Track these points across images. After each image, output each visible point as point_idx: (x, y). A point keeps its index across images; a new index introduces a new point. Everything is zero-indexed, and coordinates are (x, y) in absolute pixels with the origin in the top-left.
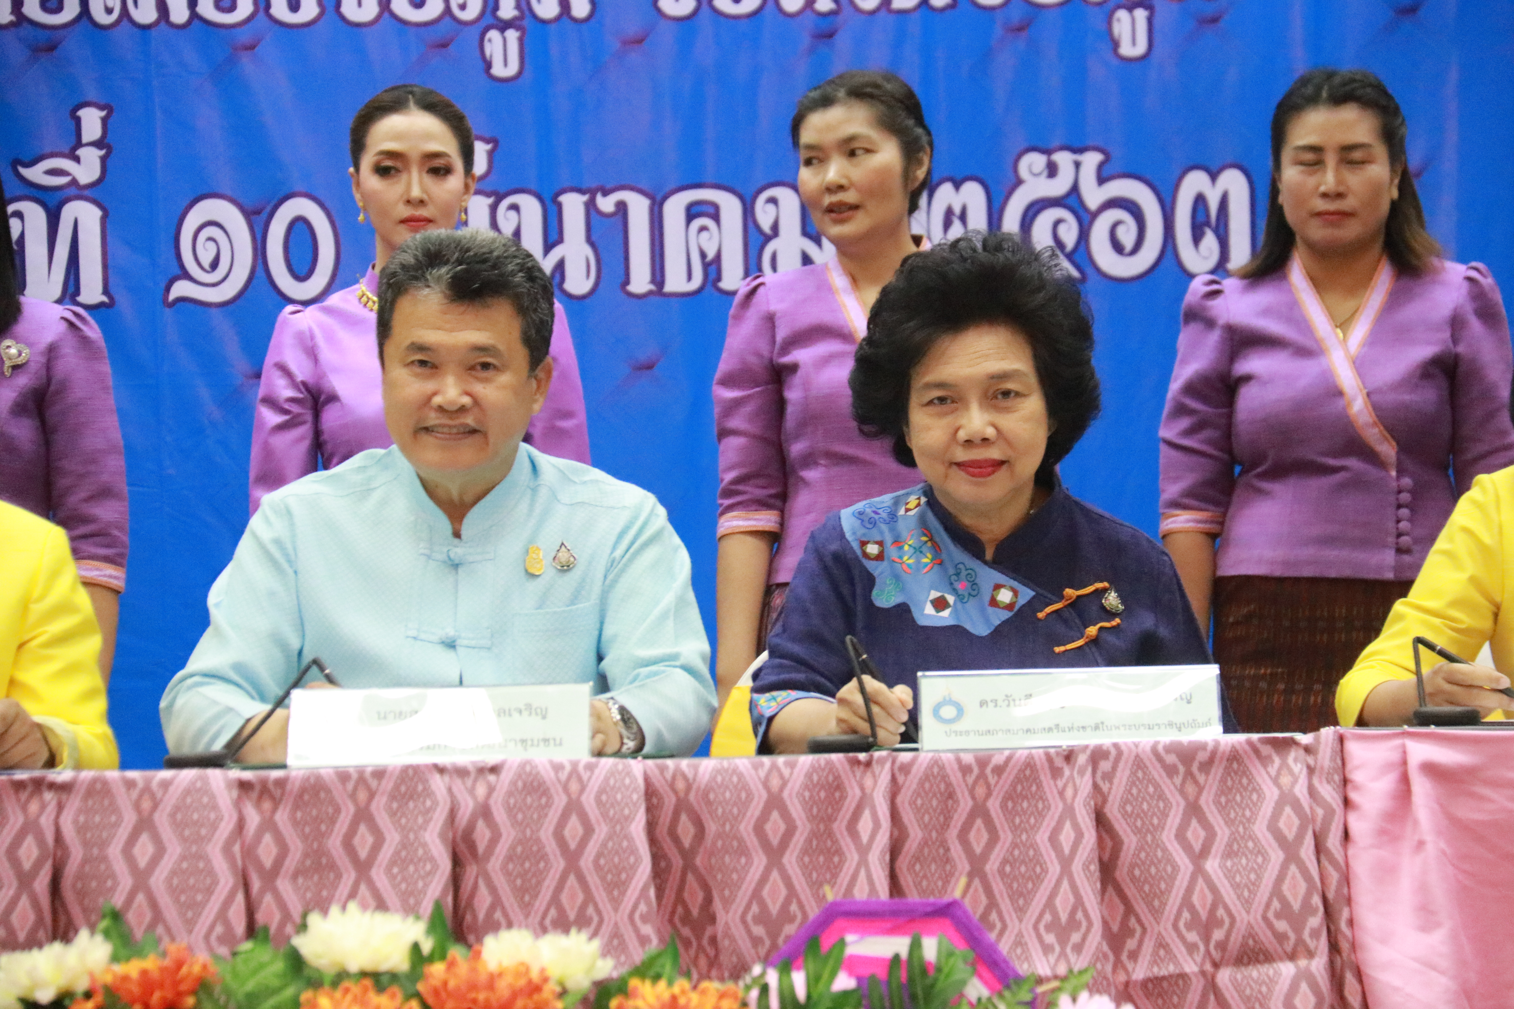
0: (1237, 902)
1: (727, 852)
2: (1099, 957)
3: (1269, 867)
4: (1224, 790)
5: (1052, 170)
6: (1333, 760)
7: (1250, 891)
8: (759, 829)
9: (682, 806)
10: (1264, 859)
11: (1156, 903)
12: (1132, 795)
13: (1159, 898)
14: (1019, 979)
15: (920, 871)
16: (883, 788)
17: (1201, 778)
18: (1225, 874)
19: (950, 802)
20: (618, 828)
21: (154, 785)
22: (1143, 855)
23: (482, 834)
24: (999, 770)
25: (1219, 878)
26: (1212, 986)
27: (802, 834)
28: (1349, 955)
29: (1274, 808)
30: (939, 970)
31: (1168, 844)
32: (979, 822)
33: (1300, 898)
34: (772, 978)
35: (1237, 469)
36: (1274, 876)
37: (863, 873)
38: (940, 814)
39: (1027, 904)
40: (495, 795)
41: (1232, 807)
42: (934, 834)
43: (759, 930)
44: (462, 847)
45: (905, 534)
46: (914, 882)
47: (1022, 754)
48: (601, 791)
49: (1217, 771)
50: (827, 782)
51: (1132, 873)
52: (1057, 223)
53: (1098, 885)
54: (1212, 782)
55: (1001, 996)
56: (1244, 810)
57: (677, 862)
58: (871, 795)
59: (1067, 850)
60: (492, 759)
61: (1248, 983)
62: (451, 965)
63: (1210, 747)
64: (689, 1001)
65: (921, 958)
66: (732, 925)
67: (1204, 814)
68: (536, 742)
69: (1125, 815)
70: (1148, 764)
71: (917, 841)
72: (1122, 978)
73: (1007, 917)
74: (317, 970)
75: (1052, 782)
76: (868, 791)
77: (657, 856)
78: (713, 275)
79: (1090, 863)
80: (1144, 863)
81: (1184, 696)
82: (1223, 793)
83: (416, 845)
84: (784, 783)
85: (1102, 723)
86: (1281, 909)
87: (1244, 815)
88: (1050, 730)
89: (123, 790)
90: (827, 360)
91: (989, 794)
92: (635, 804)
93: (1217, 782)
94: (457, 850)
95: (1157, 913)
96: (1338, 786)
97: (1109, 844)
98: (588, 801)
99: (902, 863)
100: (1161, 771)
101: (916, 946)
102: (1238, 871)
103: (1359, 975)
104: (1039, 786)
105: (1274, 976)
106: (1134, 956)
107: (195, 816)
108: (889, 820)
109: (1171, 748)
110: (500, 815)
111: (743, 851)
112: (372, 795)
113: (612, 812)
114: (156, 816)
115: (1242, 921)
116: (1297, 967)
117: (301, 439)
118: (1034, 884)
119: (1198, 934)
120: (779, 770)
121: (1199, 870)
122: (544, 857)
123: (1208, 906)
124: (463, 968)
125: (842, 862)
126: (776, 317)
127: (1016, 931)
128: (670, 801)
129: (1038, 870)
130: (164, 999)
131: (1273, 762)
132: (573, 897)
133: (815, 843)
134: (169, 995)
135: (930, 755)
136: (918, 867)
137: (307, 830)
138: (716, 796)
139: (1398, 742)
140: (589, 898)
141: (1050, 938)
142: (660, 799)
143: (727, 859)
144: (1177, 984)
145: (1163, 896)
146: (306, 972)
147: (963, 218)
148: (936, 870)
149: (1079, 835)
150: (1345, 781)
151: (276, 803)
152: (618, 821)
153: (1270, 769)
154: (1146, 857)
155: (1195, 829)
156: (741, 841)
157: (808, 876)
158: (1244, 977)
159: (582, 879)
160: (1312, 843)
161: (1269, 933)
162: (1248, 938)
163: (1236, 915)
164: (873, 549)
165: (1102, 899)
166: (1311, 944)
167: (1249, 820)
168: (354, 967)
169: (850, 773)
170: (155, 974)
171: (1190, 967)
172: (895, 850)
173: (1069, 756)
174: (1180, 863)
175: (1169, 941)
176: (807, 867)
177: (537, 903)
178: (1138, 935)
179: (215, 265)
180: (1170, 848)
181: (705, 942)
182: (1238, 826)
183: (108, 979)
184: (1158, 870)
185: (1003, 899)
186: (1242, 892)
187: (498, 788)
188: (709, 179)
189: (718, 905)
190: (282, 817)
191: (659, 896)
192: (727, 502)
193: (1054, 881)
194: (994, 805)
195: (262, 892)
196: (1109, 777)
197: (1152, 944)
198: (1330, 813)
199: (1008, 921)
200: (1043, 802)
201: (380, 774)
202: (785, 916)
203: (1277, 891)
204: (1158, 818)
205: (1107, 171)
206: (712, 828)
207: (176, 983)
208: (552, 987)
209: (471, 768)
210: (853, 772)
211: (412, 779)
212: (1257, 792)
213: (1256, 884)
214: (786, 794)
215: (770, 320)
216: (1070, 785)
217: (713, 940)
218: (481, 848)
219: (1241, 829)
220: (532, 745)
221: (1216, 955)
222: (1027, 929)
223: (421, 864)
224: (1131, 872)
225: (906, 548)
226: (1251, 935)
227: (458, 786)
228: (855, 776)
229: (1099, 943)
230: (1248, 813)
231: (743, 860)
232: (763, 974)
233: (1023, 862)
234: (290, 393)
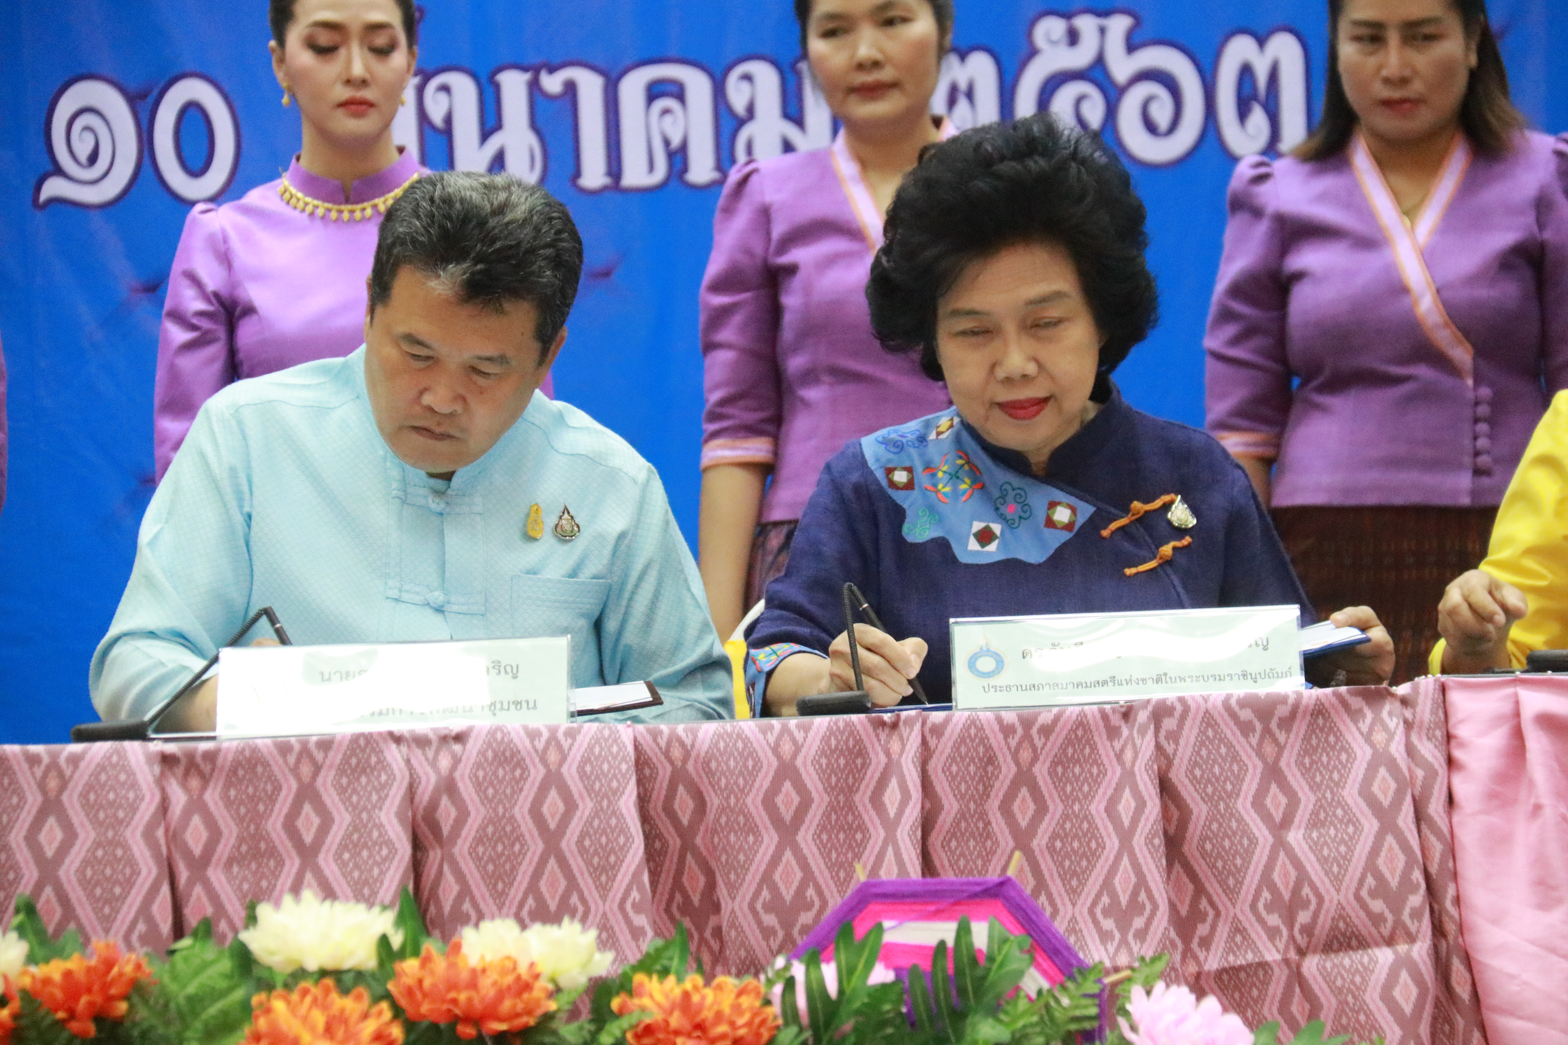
0: (1326, 880)
1: (732, 829)
2: (1165, 945)
3: (1362, 838)
4: (1308, 750)
5: (1073, 37)
6: (1433, 712)
7: (1339, 866)
8: (769, 802)
9: (679, 776)
10: (1356, 828)
11: (1231, 882)
12: (1201, 757)
13: (1234, 876)
14: (1084, 969)
15: (956, 848)
16: (912, 754)
17: (1281, 737)
18: (1310, 847)
19: (990, 768)
20: (605, 803)
21: (62, 761)
22: (1215, 826)
23: (447, 813)
24: (1047, 731)
25: (1303, 852)
26: (1297, 977)
27: (819, 806)
28: (1456, 938)
29: (1366, 770)
30: (991, 959)
31: (1243, 812)
32: (1024, 792)
33: (1398, 872)
34: (798, 970)
35: (1296, 382)
36: (1368, 848)
37: (890, 851)
38: (978, 783)
39: (1082, 884)
40: (461, 767)
41: (1318, 769)
42: (972, 806)
43: (770, 920)
44: (424, 829)
45: (937, 460)
46: (949, 861)
47: (1072, 712)
48: (585, 761)
49: (1300, 727)
50: (848, 748)
51: (1203, 848)
52: (1079, 100)
53: (1164, 862)
54: (1293, 741)
55: (1064, 988)
56: (1332, 772)
57: (674, 842)
58: (899, 762)
59: (1126, 822)
60: (456, 725)
61: (1339, 973)
62: (426, 961)
63: (1291, 700)
64: (703, 998)
65: (970, 945)
66: (739, 913)
67: (1285, 778)
68: (505, 706)
69: (1193, 780)
70: (1219, 721)
71: (953, 814)
72: (1192, 968)
73: (1058, 901)
74: (269, 969)
75: (1108, 744)
76: (895, 757)
77: (651, 835)
78: (678, 166)
79: (1154, 837)
80: (1216, 836)
81: (1259, 642)
82: (1306, 752)
83: (370, 825)
84: (798, 749)
85: (1165, 674)
86: (1376, 887)
87: (1331, 778)
88: (1105, 683)
89: (25, 766)
90: (832, 260)
91: (1035, 759)
92: (624, 776)
93: (1299, 741)
94: (419, 832)
95: (1232, 893)
96: (1441, 744)
97: (1175, 814)
98: (570, 772)
99: (936, 839)
100: (1235, 728)
101: (963, 932)
102: (1326, 843)
103: (1468, 962)
104: (1094, 748)
105: (1369, 963)
106: (1206, 943)
107: (111, 796)
108: (920, 789)
109: (1246, 702)
110: (466, 789)
111: (752, 828)
112: (317, 769)
113: (597, 786)
114: (65, 797)
115: (1331, 901)
116: (1396, 953)
117: (212, 360)
118: (1089, 861)
119: (1280, 916)
120: (791, 734)
121: (1280, 844)
122: (520, 838)
123: (1292, 884)
124: (440, 964)
125: (866, 838)
126: (772, 211)
127: (1068, 917)
128: (665, 772)
129: (1093, 845)
130: (91, 1004)
131: (1364, 716)
132: (553, 884)
133: (834, 817)
134: (99, 999)
135: (967, 714)
136: (954, 844)
137: (243, 810)
138: (719, 764)
139: (1510, 690)
140: (572, 884)
141: (1108, 924)
142: (654, 768)
143: (732, 838)
144: (1256, 974)
145: (1239, 873)
146: (256, 971)
147: (970, 95)
148: (975, 848)
149: (1141, 805)
150: (1449, 737)
151: (205, 780)
152: (606, 795)
153: (1361, 724)
154: (1219, 829)
155: (1275, 796)
156: (748, 816)
157: (826, 856)
158: (1334, 966)
159: (563, 863)
160: (1412, 809)
161: (1362, 914)
162: (1338, 921)
163: (1324, 893)
164: (901, 477)
165: (1169, 878)
166: (1413, 927)
167: (1337, 784)
168: (312, 966)
169: (873, 735)
170: (81, 976)
171: (1272, 956)
172: (927, 824)
173: (1128, 713)
174: (1257, 834)
175: (1247, 926)
176: (825, 847)
177: (513, 891)
178: (1210, 919)
179: (93, 158)
180: (1246, 817)
181: (708, 934)
182: (1325, 791)
183: (27, 981)
184: (1232, 843)
185: (1053, 881)
186: (1331, 868)
187: (464, 758)
188: (673, 53)
189: (722, 891)
190: (212, 797)
191: (654, 883)
192: (712, 427)
193: (1112, 857)
194: (1041, 771)
195: (191, 883)
196: (1174, 736)
197: (1227, 929)
198: (1432, 773)
199: (1060, 905)
200: (1098, 766)
201: (326, 744)
202: (801, 902)
203: (1371, 866)
204: (1231, 783)
205: (1137, 39)
206: (714, 801)
207: (105, 987)
208: (543, 984)
209: (431, 735)
210: (877, 736)
211: (363, 751)
212: (1347, 752)
213: (1347, 858)
214: (799, 762)
215: (765, 214)
216: (1129, 746)
217: (718, 932)
218: (446, 830)
219: (1328, 795)
220: (502, 709)
221: (1301, 940)
222: (1081, 913)
223: (377, 848)
224: (1201, 848)
225: (940, 474)
226: (1341, 917)
227: (418, 758)
228: (879, 740)
229: (1166, 929)
230: (1336, 776)
231: (751, 839)
232: (787, 967)
233: (1076, 836)
234: (200, 305)
